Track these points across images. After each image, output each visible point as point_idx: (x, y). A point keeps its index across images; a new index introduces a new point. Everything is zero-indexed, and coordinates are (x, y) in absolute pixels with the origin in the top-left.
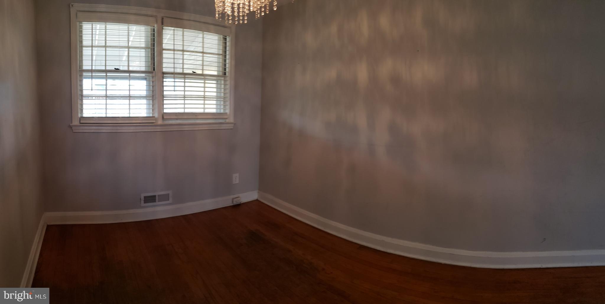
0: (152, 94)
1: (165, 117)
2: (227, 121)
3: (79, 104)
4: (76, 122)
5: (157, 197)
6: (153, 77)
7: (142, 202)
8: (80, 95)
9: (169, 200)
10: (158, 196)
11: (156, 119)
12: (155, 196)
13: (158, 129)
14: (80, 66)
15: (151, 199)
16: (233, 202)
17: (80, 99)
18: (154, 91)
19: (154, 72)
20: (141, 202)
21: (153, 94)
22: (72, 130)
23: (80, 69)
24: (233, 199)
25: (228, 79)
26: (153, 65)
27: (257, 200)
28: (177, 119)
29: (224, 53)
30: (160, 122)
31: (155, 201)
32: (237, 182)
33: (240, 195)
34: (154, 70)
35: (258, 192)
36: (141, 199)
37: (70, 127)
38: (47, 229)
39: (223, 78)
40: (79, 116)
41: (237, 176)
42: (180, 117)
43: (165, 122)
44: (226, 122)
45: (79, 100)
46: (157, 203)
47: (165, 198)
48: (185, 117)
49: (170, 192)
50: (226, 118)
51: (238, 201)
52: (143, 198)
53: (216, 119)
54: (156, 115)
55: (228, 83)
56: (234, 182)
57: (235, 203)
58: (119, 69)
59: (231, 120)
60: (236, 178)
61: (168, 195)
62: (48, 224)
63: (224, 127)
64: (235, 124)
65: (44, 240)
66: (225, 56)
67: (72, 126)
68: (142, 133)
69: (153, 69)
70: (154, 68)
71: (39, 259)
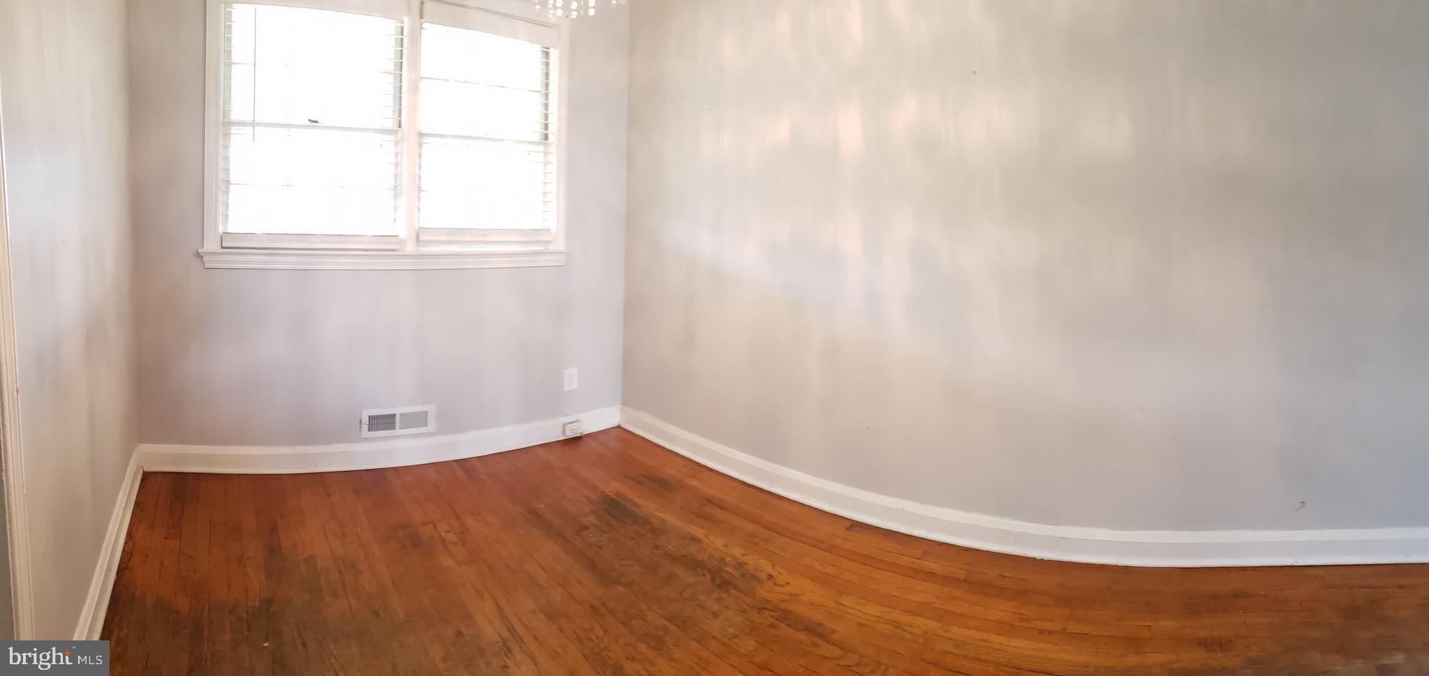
0: (393, 184)
1: (422, 238)
2: (551, 247)
3: (220, 203)
4: (211, 245)
5: (398, 419)
6: (397, 143)
7: (365, 427)
8: (223, 180)
9: (426, 425)
10: (401, 415)
11: (402, 243)
12: (394, 416)
13: (406, 264)
14: (224, 111)
15: (383, 422)
16: (564, 432)
17: (223, 192)
18: (399, 177)
19: (400, 132)
20: (361, 427)
21: (395, 183)
22: (203, 262)
23: (225, 120)
24: (564, 425)
25: (552, 148)
26: (397, 115)
27: (619, 427)
28: (450, 242)
29: (544, 88)
30: (410, 248)
31: (394, 428)
32: (575, 386)
33: (582, 416)
34: (400, 126)
35: (621, 410)
36: (361, 421)
37: (199, 256)
38: (143, 480)
39: (541, 148)
40: (221, 230)
41: (572, 374)
42: (458, 238)
43: (421, 249)
44: (548, 251)
45: (221, 193)
46: (398, 431)
47: (419, 420)
48: (468, 238)
49: (431, 409)
50: (549, 242)
51: (576, 431)
52: (366, 420)
53: (526, 242)
54: (402, 233)
55: (553, 158)
56: (567, 388)
57: (569, 435)
58: (317, 122)
59: (560, 245)
60: (571, 379)
61: (424, 415)
62: (146, 469)
63: (545, 261)
64: (569, 254)
65: (137, 504)
66: (547, 96)
67: (203, 253)
68: (369, 272)
69: (397, 124)
70: (400, 121)
71: (126, 543)
